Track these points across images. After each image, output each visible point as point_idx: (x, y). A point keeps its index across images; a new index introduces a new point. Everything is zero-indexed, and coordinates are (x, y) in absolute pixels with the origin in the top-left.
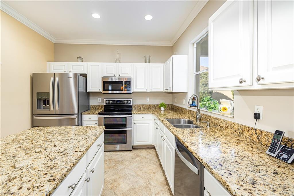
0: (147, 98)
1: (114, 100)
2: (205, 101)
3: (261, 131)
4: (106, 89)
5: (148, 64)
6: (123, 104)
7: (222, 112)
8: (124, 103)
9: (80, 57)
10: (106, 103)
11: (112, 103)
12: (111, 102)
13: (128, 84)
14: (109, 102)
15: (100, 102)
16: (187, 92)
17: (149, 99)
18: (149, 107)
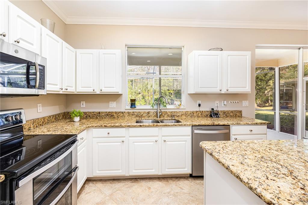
3: (202, 111)
16: (122, 94)
17: (42, 107)
18: (43, 122)
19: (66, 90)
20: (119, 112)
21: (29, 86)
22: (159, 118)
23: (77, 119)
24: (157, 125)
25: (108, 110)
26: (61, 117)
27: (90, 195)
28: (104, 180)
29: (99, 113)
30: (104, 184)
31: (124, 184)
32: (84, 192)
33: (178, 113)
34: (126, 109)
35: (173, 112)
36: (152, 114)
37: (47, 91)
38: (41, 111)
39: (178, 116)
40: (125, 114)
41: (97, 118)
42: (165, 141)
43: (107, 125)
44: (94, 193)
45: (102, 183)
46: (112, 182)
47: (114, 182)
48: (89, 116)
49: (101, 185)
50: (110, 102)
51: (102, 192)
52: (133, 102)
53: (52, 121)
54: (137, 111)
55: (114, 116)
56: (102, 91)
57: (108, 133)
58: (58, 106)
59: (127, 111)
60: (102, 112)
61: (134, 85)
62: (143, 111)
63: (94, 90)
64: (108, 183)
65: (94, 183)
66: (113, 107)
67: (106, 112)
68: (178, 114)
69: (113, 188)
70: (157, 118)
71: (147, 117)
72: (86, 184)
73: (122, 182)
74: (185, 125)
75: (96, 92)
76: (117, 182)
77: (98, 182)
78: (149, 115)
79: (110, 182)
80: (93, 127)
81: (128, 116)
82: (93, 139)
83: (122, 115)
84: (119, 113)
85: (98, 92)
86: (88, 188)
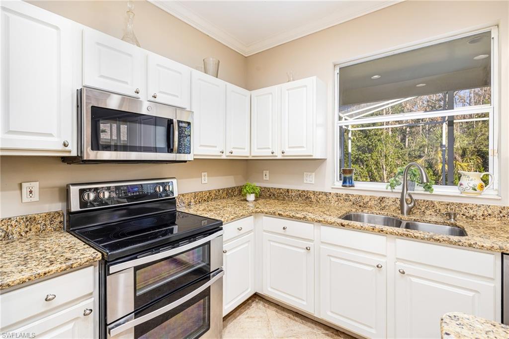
7: (478, 191)
10: (83, 204)
14: (97, 197)
15: (36, 199)
16: (326, 159)
17: (208, 176)
18: (208, 197)
19: (230, 154)
21: (170, 150)
22: (405, 214)
23: (251, 197)
24: (382, 231)
25: (302, 188)
26: (236, 193)
27: (252, 322)
28: (282, 307)
29: (288, 191)
30: (279, 315)
31: (310, 329)
32: (247, 313)
33: (471, 209)
34: (332, 188)
35: (453, 204)
36: (391, 203)
37: (194, 155)
38: (206, 182)
39: (472, 218)
40: (330, 197)
41: (284, 199)
42: (403, 273)
43: (283, 213)
44: (258, 321)
45: (277, 311)
46: (292, 316)
47: (296, 318)
48: (274, 195)
49: (274, 313)
50: (305, 173)
51: (268, 327)
52: (348, 176)
53: (222, 196)
54: (355, 193)
55: (311, 198)
56: (285, 154)
57: (284, 228)
58: (232, 177)
59: (333, 192)
60: (291, 190)
61: (409, 140)
62: (369, 194)
63: (272, 153)
64: (284, 315)
65: (266, 305)
66: (310, 182)
67: (299, 191)
68: (471, 211)
69: (288, 329)
70: (402, 213)
71: (377, 208)
72: (255, 302)
73: (309, 324)
74: (470, 245)
75: (276, 156)
76: (301, 321)
77: (272, 305)
78: (383, 205)
79: (289, 314)
80: (262, 212)
81: (337, 203)
82: (264, 233)
83: (325, 197)
84: (319, 194)
85: (280, 157)
86: (254, 308)
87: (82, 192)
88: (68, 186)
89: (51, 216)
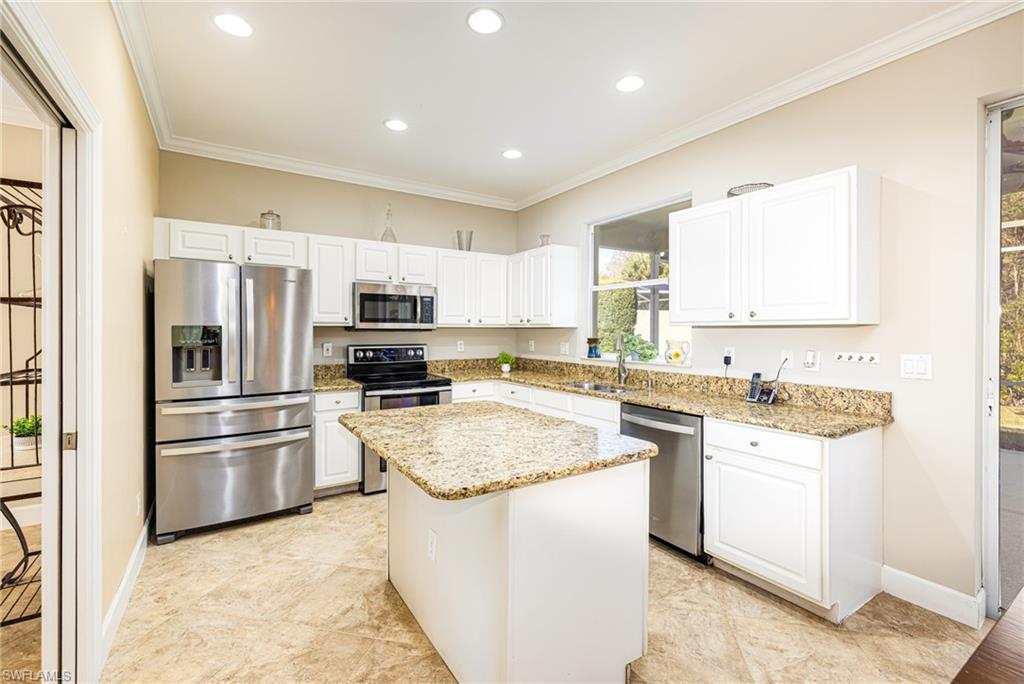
0: (459, 342)
1: (380, 350)
2: (634, 345)
3: (734, 380)
4: (366, 316)
5: (464, 253)
6: (405, 358)
7: (674, 359)
8: (408, 357)
9: (270, 213)
10: (356, 359)
11: (372, 359)
12: (370, 354)
13: (429, 305)
14: (365, 355)
15: (330, 354)
16: (575, 328)
17: (465, 345)
18: (465, 366)
20: (571, 365)
22: (623, 383)
23: (505, 368)
25: (557, 359)
29: (547, 362)
33: (671, 377)
34: (581, 359)
35: (660, 373)
38: (462, 350)
39: (671, 387)
40: (578, 368)
41: (544, 372)
50: (561, 343)
52: (593, 345)
54: (600, 364)
59: (581, 363)
60: (550, 362)
62: (607, 365)
66: (565, 353)
67: (555, 362)
68: (671, 379)
81: (584, 374)
83: (574, 369)
87: (356, 351)
88: (348, 346)
89: (339, 367)
